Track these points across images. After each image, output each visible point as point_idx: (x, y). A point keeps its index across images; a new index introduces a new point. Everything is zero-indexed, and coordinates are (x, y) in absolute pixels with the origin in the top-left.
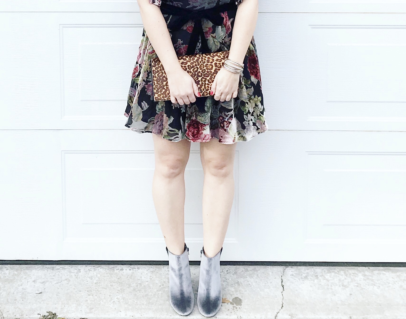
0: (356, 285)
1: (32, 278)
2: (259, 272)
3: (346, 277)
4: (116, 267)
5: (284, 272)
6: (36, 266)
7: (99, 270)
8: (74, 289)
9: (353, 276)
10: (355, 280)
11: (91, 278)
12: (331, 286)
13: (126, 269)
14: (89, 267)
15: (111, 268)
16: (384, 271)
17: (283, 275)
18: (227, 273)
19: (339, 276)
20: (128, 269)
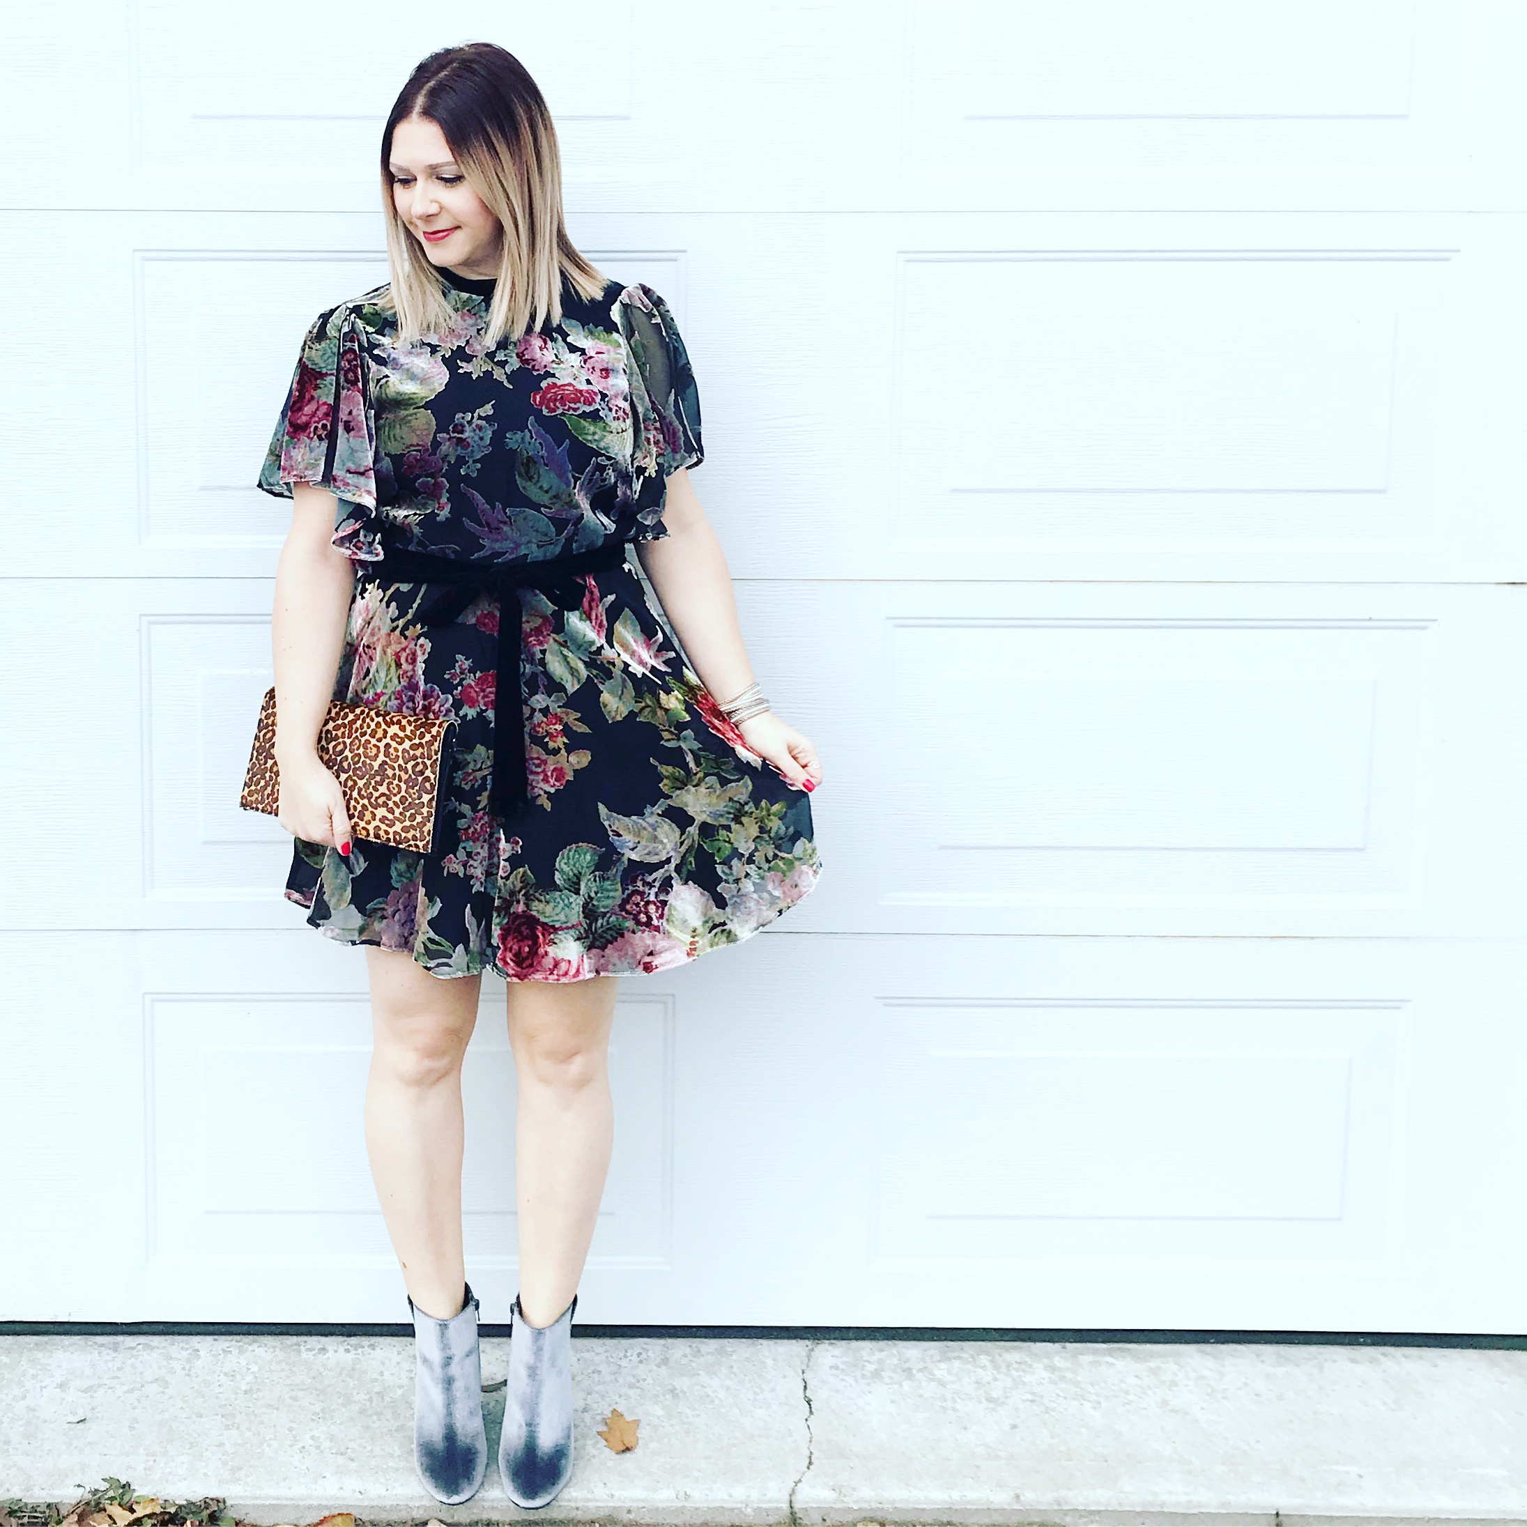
0: (1030, 1397)
1: (53, 1376)
2: (734, 1357)
3: (995, 1372)
4: (305, 1342)
5: (809, 1357)
6: (66, 1340)
7: (256, 1352)
8: (182, 1408)
9: (1017, 1370)
10: (1024, 1383)
11: (232, 1375)
12: (954, 1401)
13: (336, 1348)
14: (224, 1342)
15: (292, 1345)
16: (1111, 1356)
17: (808, 1366)
18: (641, 1362)
19: (975, 1372)
20: (341, 1350)
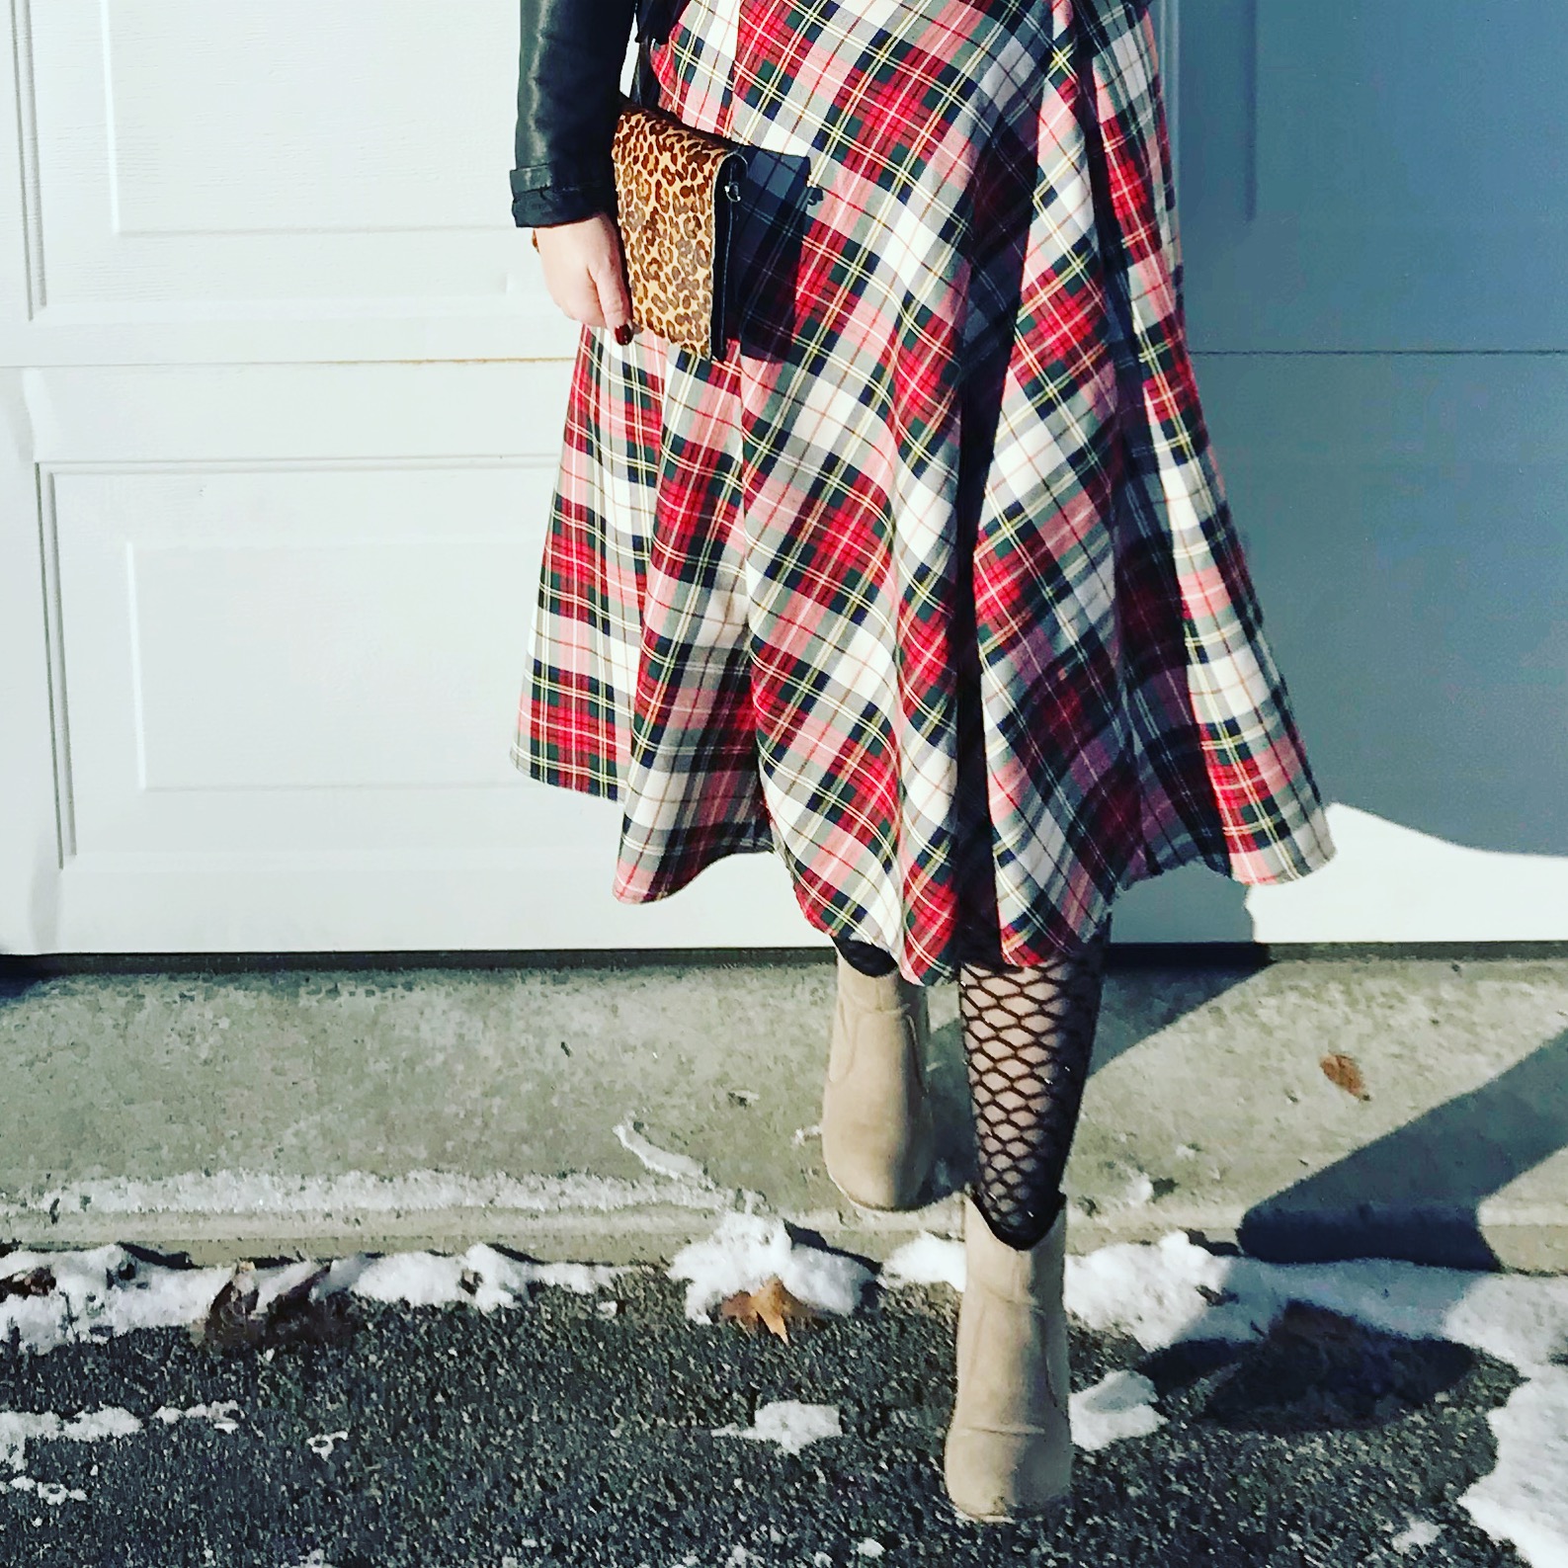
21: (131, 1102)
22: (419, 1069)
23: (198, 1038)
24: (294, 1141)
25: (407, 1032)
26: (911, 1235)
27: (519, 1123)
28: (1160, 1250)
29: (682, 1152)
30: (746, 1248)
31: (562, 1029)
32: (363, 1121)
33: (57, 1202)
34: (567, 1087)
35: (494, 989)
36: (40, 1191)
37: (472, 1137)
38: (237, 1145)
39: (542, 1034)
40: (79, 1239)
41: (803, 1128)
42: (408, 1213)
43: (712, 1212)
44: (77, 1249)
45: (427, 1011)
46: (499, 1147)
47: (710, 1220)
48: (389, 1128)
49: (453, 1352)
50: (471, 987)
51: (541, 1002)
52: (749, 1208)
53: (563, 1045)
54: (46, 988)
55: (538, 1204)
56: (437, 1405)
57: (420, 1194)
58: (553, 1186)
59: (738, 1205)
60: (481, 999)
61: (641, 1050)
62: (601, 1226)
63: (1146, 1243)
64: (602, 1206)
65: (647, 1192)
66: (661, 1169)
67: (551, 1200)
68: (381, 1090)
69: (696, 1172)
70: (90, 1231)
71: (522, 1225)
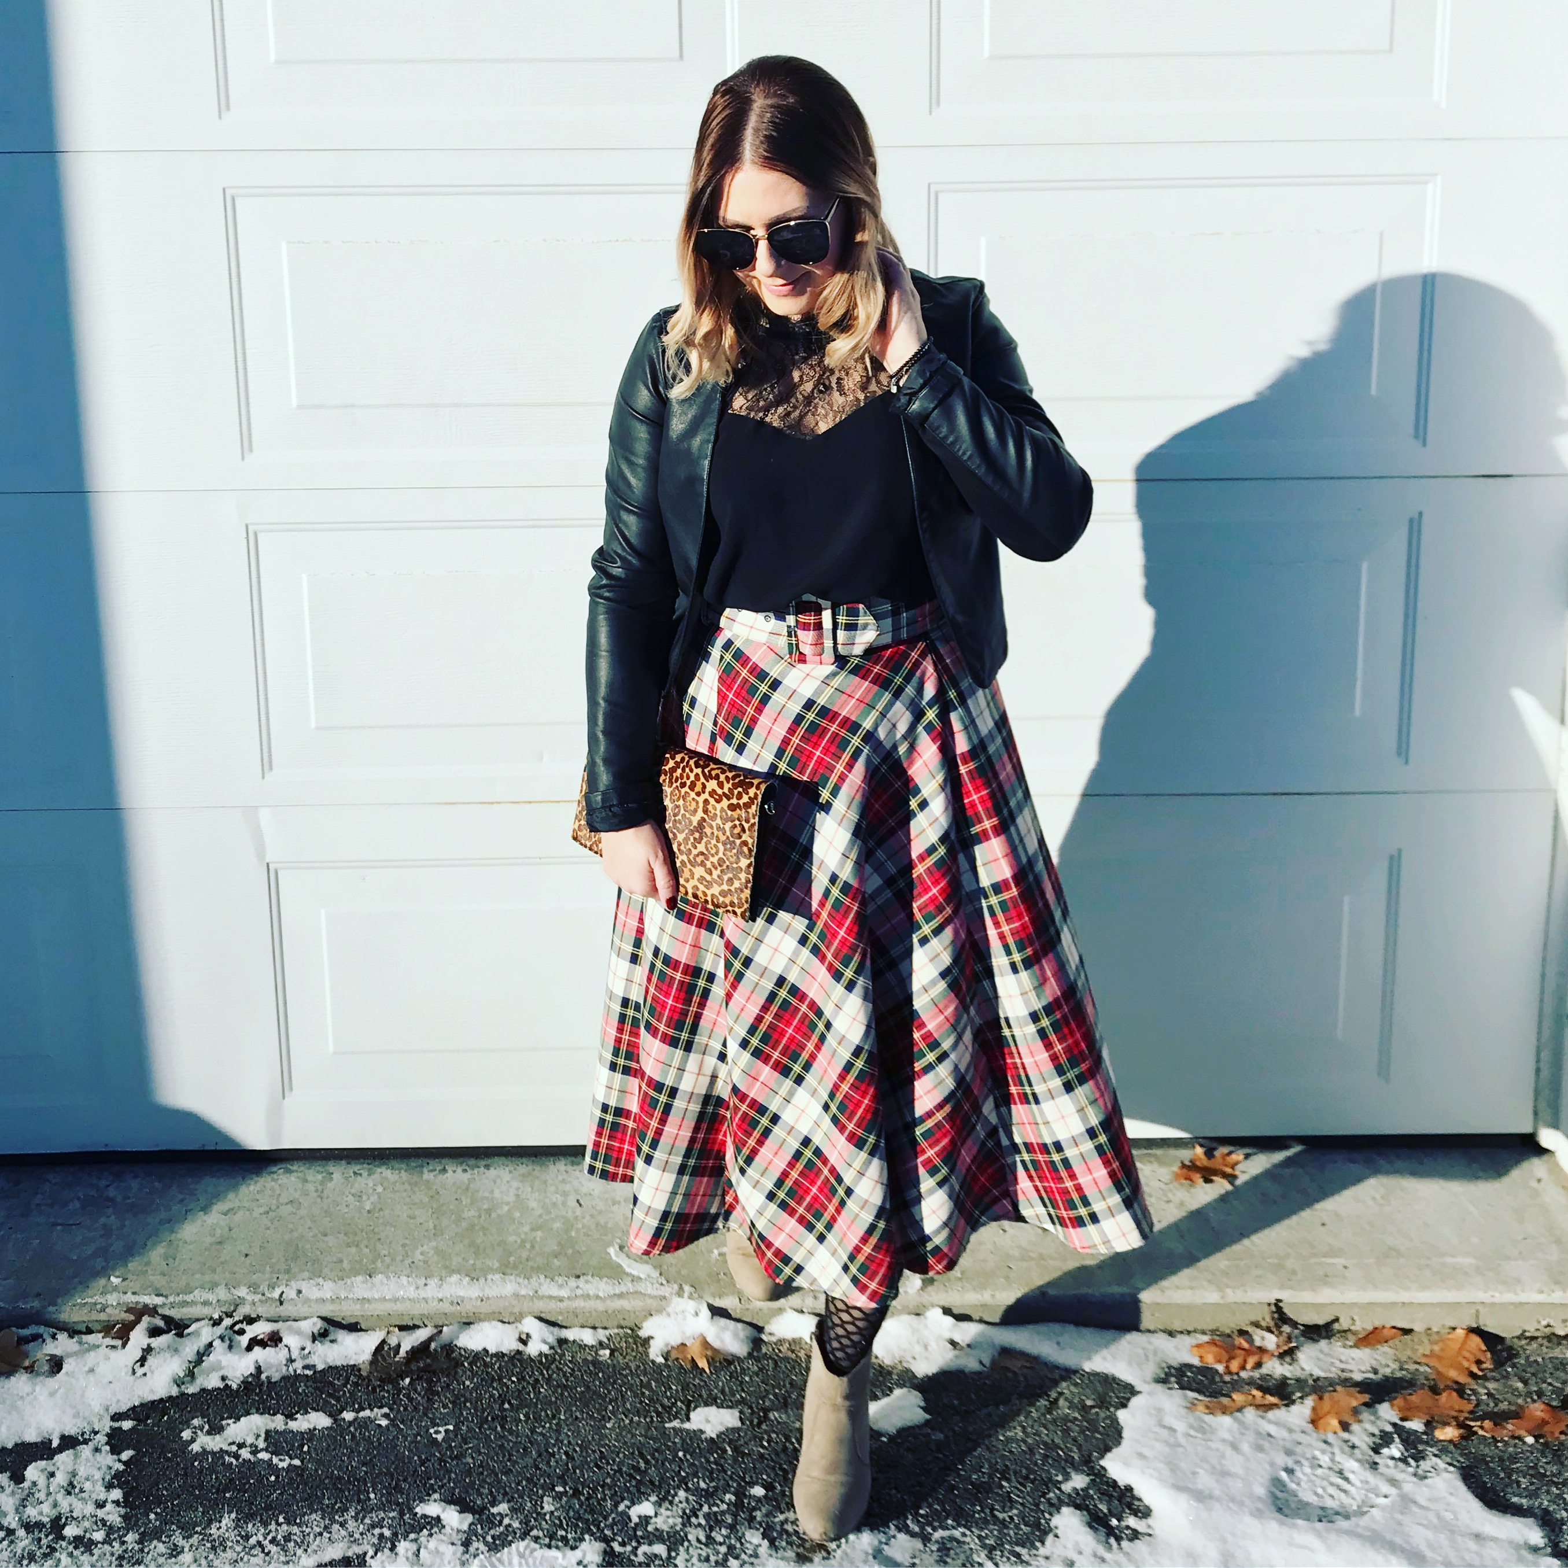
21: (326, 1235)
22: (494, 1215)
23: (364, 1198)
24: (421, 1257)
25: (487, 1194)
26: (781, 1311)
27: (553, 1246)
28: (926, 1318)
29: (647, 1263)
30: (685, 1319)
31: (577, 1191)
32: (461, 1246)
33: (283, 1293)
34: (580, 1226)
35: (537, 1168)
36: (272, 1287)
37: (525, 1255)
38: (387, 1260)
39: (565, 1194)
40: (294, 1315)
41: (717, 1248)
42: (488, 1298)
43: (665, 1298)
44: (295, 1320)
45: (498, 1181)
46: (540, 1261)
47: (664, 1302)
48: (478, 1250)
49: (514, 1379)
50: (524, 1168)
51: (565, 1176)
52: (686, 1295)
53: (578, 1201)
54: (274, 1169)
55: (564, 1293)
56: (505, 1410)
57: (495, 1287)
58: (573, 1283)
59: (680, 1293)
60: (529, 1174)
61: (623, 1203)
62: (600, 1306)
63: (918, 1314)
64: (601, 1294)
65: (627, 1286)
66: (635, 1273)
67: (571, 1291)
68: (471, 1228)
69: (655, 1274)
70: (304, 1310)
71: (553, 1305)
